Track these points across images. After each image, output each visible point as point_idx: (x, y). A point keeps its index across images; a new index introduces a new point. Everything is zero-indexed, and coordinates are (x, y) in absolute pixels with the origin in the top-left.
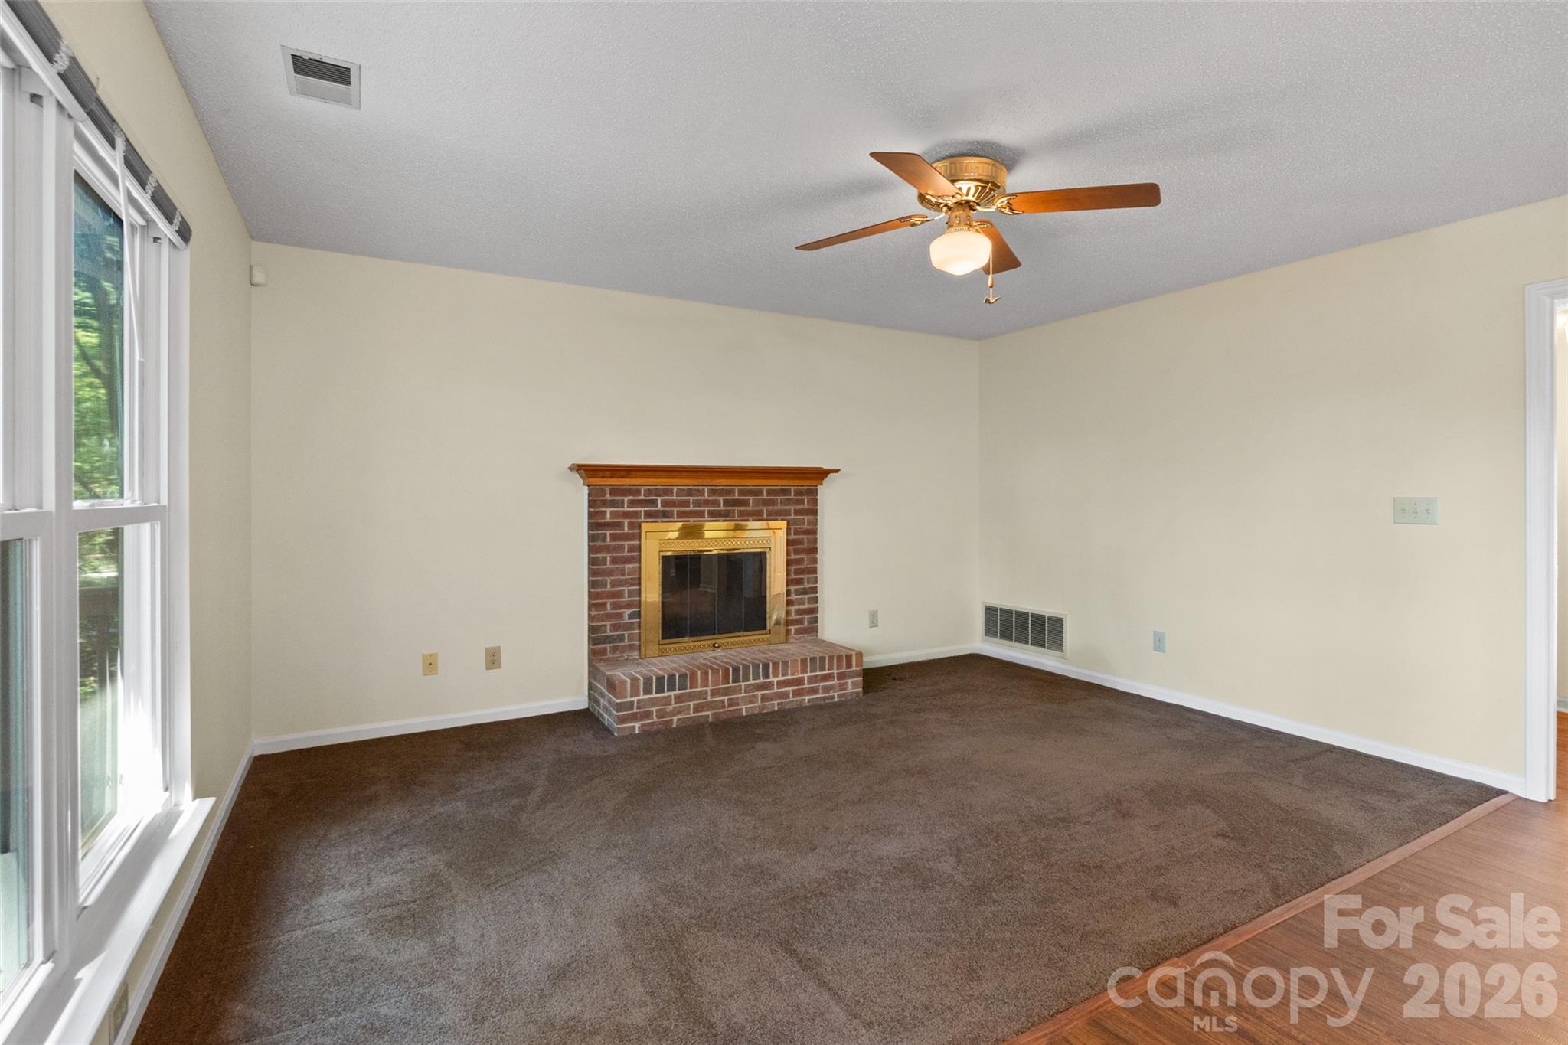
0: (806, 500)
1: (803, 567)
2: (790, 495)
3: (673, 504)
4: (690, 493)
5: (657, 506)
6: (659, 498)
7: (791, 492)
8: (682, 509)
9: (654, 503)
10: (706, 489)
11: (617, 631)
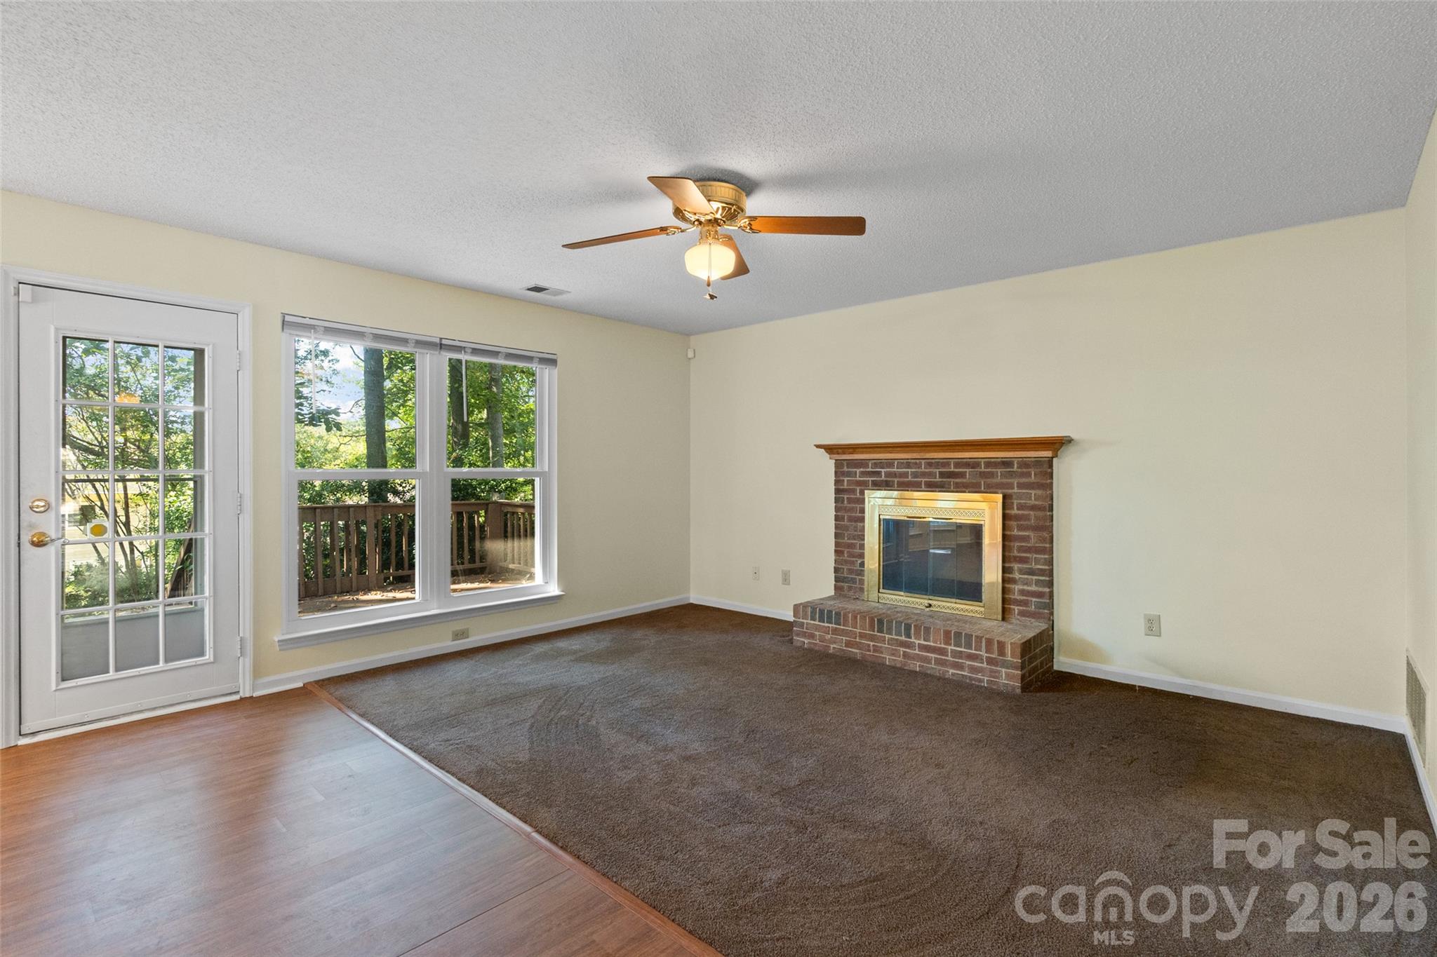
0: (1033, 473)
1: (1029, 545)
2: (1013, 468)
3: (895, 475)
4: (908, 465)
5: (881, 477)
6: (883, 470)
7: (1014, 465)
8: (902, 480)
9: (879, 473)
10: (923, 461)
11: (851, 574)
